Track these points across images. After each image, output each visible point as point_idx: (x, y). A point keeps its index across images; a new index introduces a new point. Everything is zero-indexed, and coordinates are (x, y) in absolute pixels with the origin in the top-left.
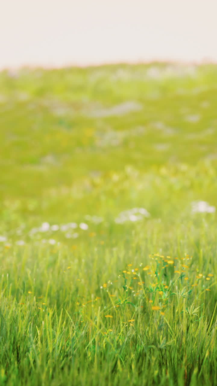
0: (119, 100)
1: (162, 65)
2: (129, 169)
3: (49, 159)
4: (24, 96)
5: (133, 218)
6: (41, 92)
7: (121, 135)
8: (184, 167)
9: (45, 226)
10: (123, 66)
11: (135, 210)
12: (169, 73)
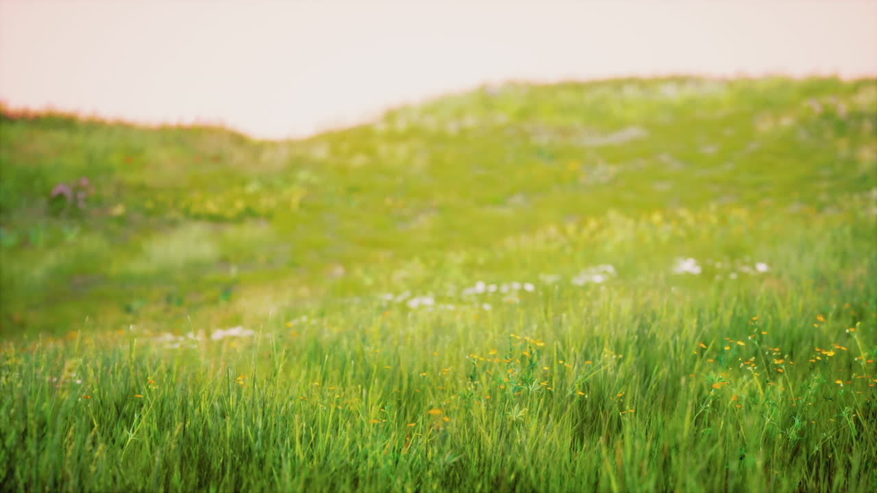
0: (620, 125)
1: (680, 80)
2: (613, 214)
3: (518, 199)
4: (502, 118)
5: (598, 279)
6: (524, 114)
7: (613, 169)
8: (683, 212)
9: (480, 287)
10: (631, 81)
11: (602, 267)
12: (689, 91)
